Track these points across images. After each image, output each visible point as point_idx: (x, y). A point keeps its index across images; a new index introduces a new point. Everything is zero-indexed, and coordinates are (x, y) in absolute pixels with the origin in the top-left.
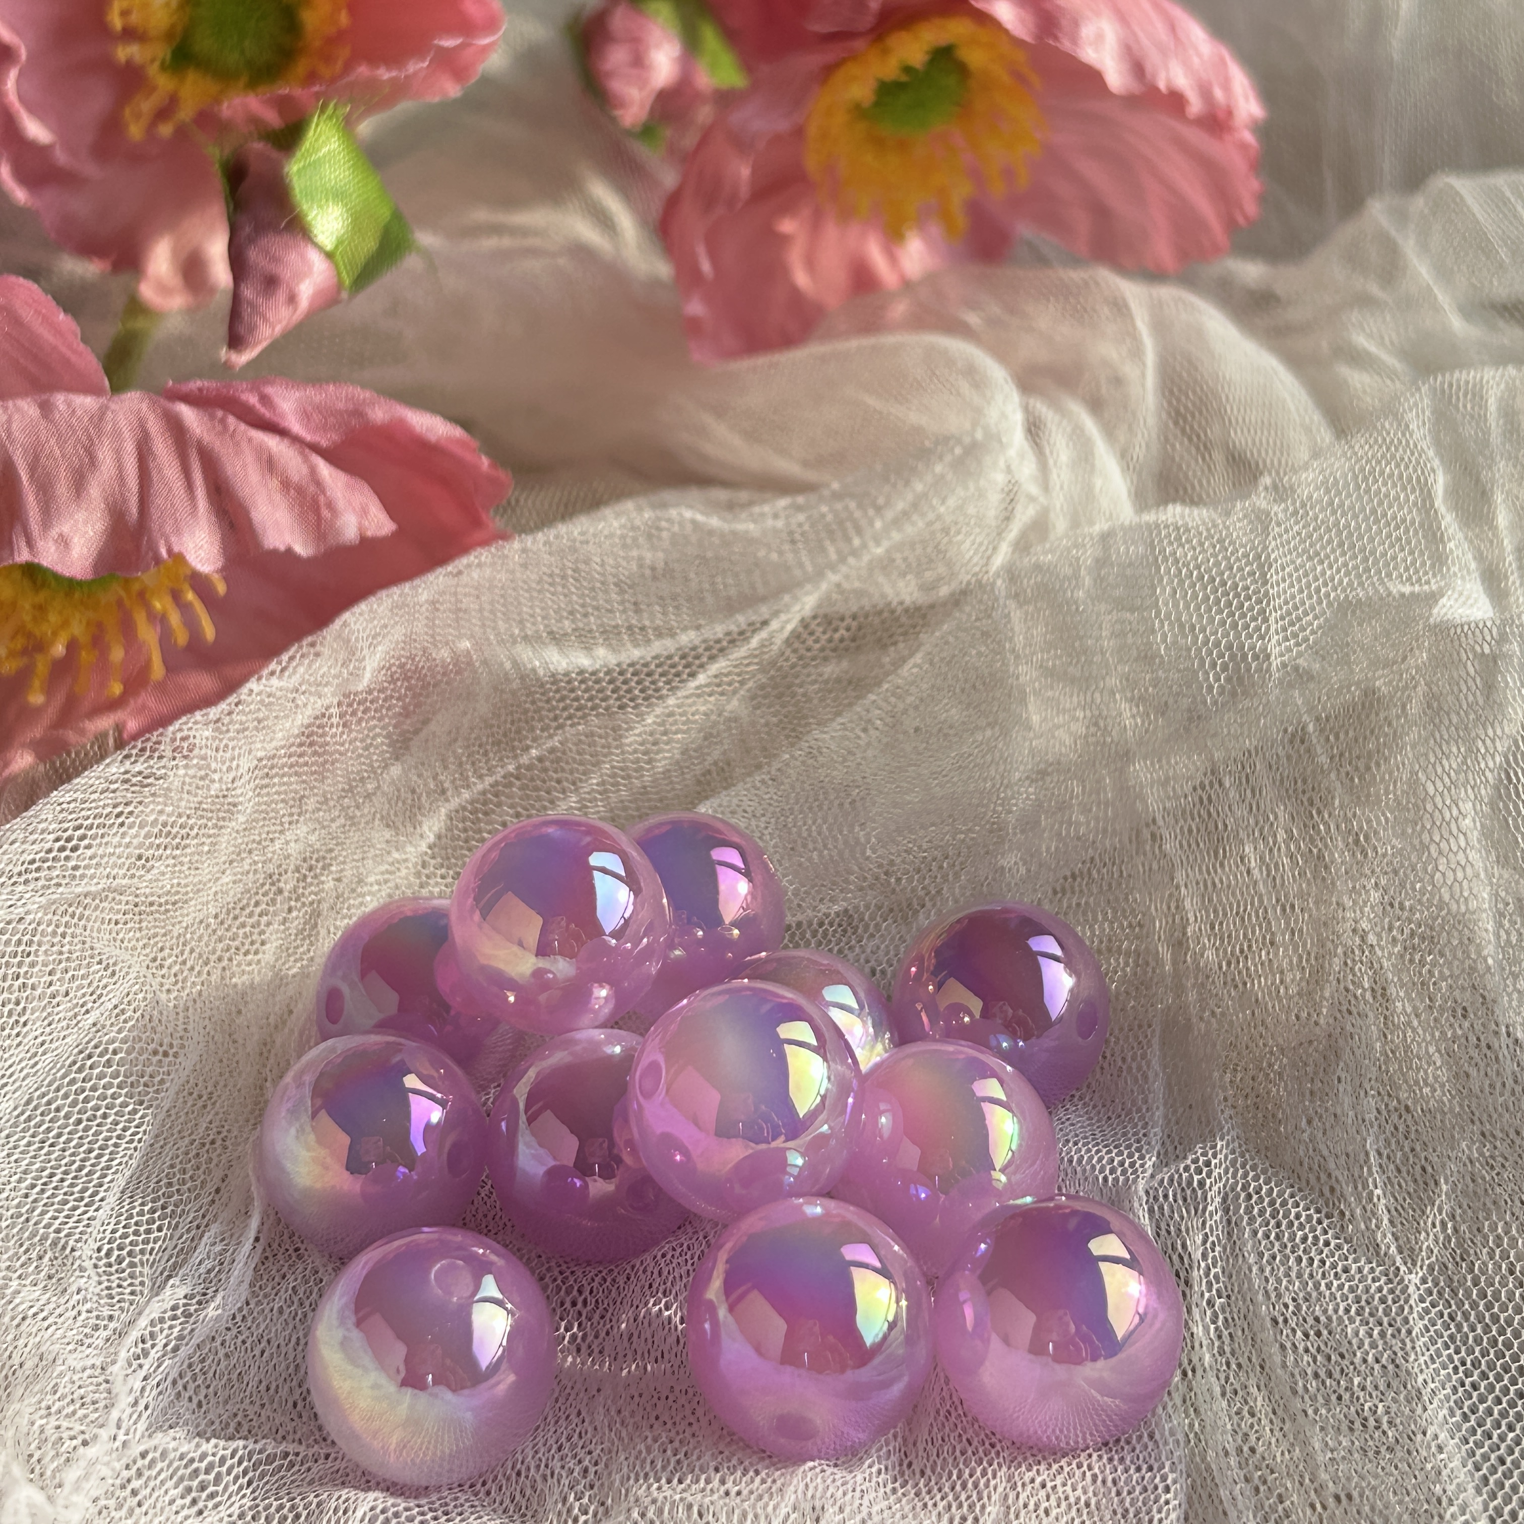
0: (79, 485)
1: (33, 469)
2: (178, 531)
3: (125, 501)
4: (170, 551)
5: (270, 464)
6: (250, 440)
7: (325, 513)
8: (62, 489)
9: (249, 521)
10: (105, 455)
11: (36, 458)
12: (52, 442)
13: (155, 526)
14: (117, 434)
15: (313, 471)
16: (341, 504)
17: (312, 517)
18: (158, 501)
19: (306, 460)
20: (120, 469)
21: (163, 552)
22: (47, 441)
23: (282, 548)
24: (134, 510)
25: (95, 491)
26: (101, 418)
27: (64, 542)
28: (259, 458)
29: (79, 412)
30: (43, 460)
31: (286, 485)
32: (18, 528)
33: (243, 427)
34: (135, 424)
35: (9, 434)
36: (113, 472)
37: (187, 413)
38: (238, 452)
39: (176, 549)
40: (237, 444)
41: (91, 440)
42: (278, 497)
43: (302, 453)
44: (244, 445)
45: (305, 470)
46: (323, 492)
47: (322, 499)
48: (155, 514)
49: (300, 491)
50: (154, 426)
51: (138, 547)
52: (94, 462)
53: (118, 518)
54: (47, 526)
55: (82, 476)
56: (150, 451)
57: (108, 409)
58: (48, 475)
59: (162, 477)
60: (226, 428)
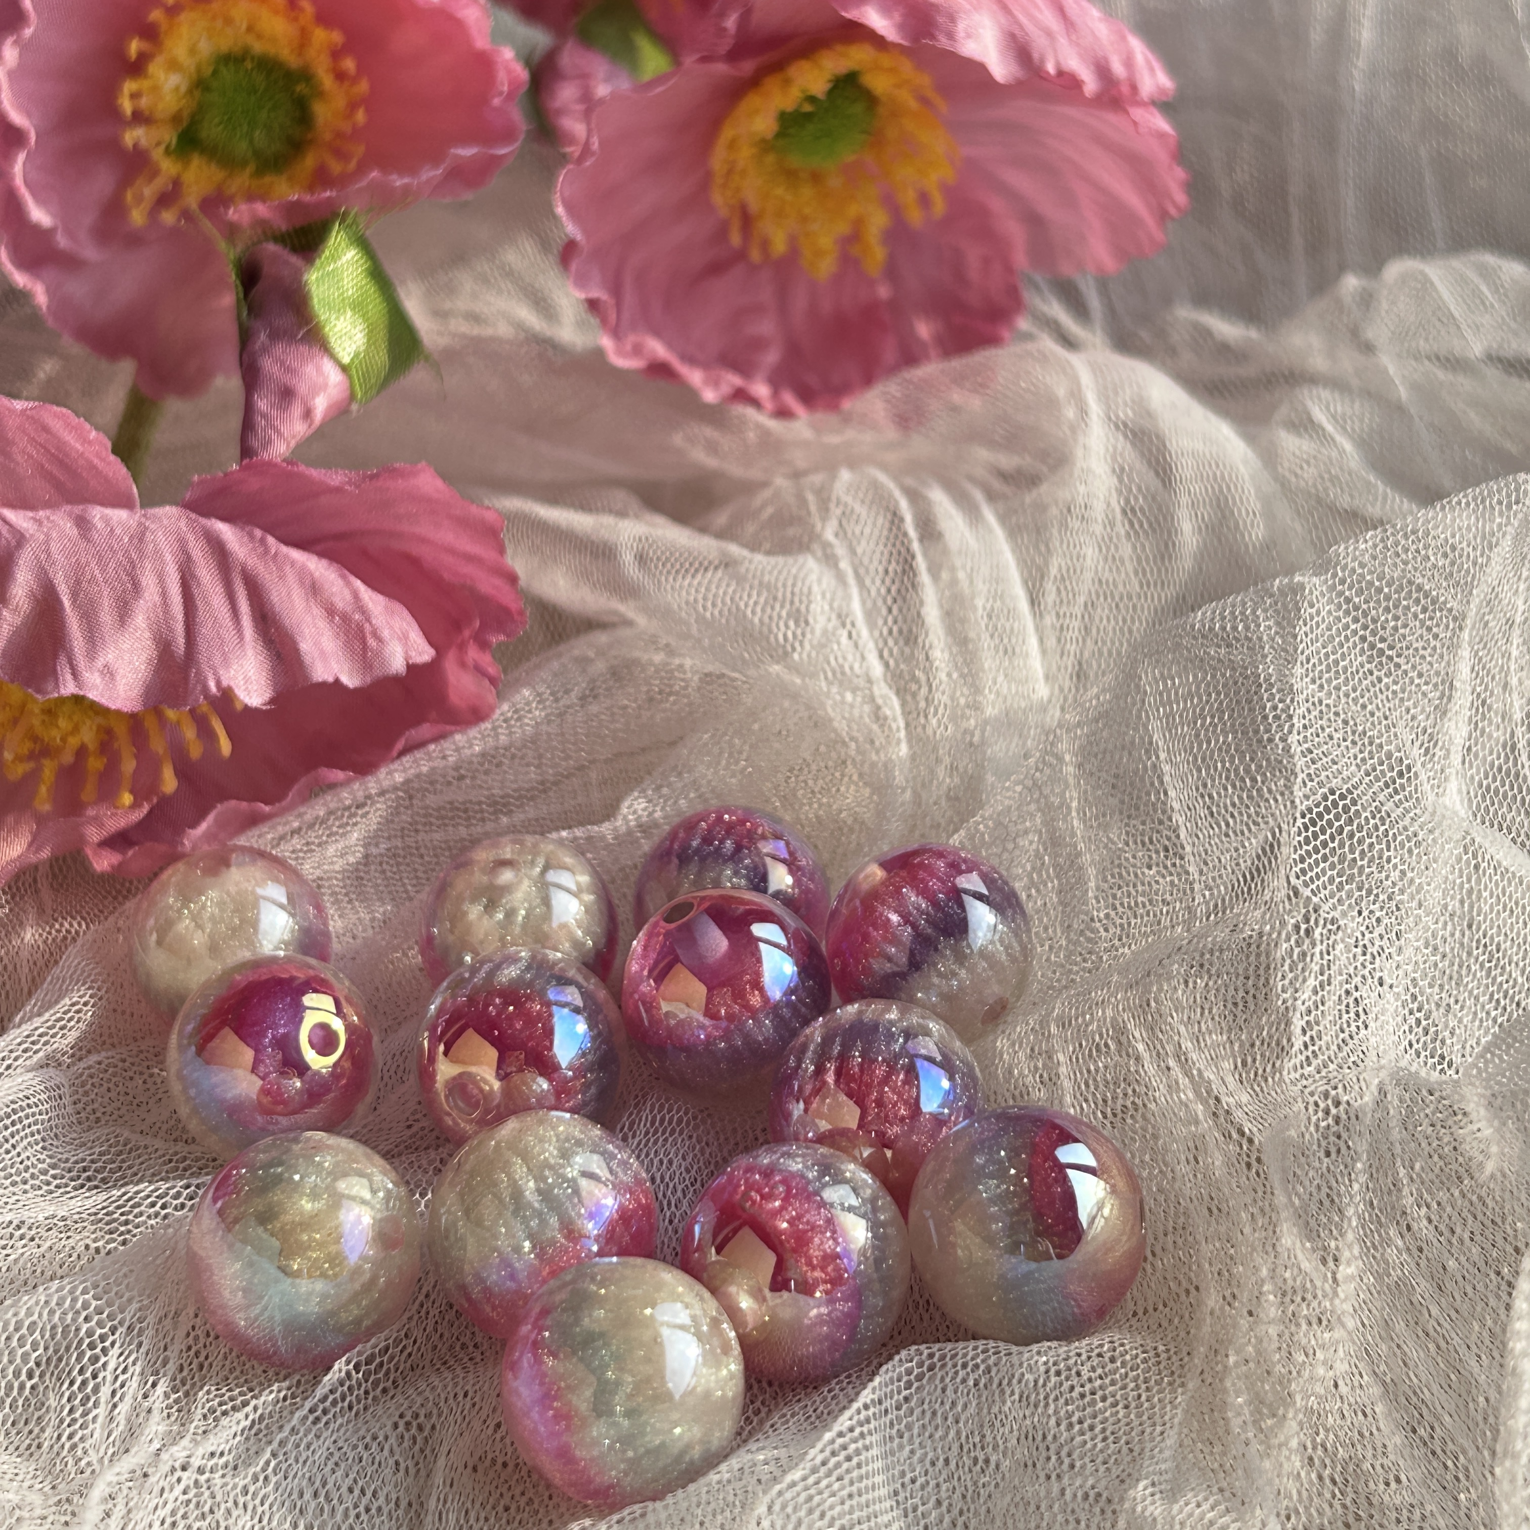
0: (124, 613)
1: (74, 596)
2: (226, 662)
3: (171, 630)
4: (218, 683)
5: (314, 589)
6: (293, 564)
7: (372, 642)
8: (106, 616)
9: (297, 651)
10: (149, 581)
11: (78, 582)
12: (94, 564)
13: (202, 658)
14: (158, 555)
15: (356, 596)
16: (386, 634)
17: (357, 645)
18: (205, 631)
19: (348, 584)
20: (164, 594)
21: (212, 685)
22: (88, 564)
23: (331, 679)
24: (181, 641)
25: (140, 620)
26: (141, 540)
27: (109, 673)
28: (302, 583)
29: (118, 531)
30: (85, 585)
31: (330, 611)
32: (63, 660)
33: (284, 549)
34: (176, 546)
35: (49, 555)
36: (157, 599)
37: (226, 531)
38: (281, 578)
39: (225, 683)
40: (280, 569)
41: (132, 562)
42: (322, 624)
43: (343, 577)
44: (288, 569)
45: (348, 596)
46: (368, 620)
47: (367, 625)
48: (202, 645)
49: (346, 619)
50: (198, 551)
51: (186, 678)
52: (136, 587)
53: (164, 647)
54: (92, 654)
55: (126, 603)
56: (193, 576)
57: (146, 528)
58: (92, 602)
59: (208, 603)
60: (267, 551)
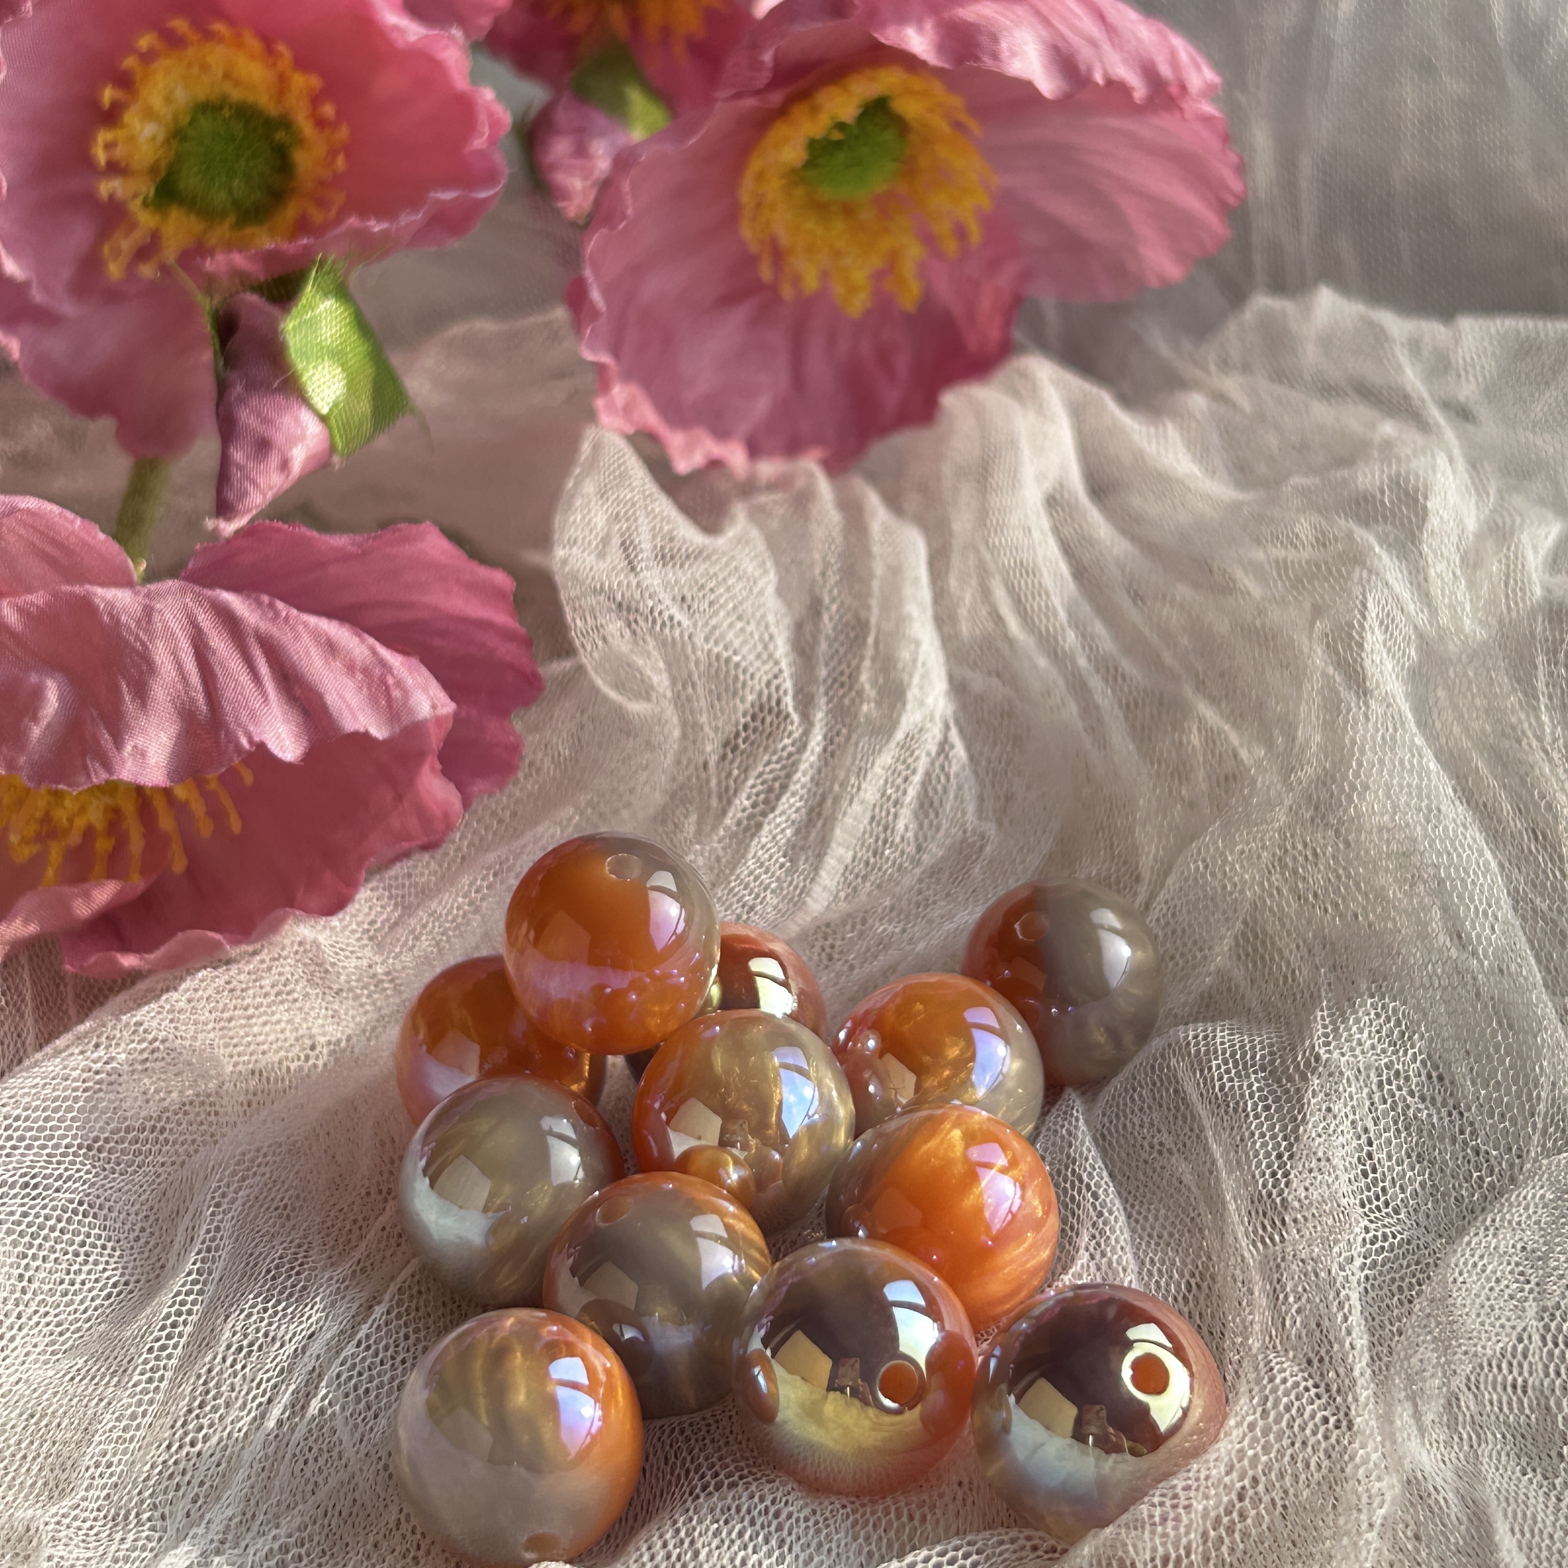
2: (255, 720)
3: (192, 700)
4: (250, 739)
5: (331, 648)
6: (306, 625)
7: (395, 693)
9: (324, 706)
10: (162, 659)
13: (230, 718)
14: (169, 633)
15: (376, 654)
16: (410, 685)
17: (382, 698)
18: (227, 694)
20: (181, 670)
21: (244, 742)
23: (359, 731)
24: (204, 707)
33: (294, 612)
34: (185, 622)
36: (175, 674)
37: (233, 600)
38: (297, 638)
39: (257, 739)
42: (344, 679)
43: (357, 635)
45: (365, 653)
46: (391, 674)
47: (389, 678)
48: (227, 707)
49: (366, 671)
50: (207, 622)
51: (217, 742)
52: (150, 666)
53: (187, 715)
56: (207, 647)
59: (225, 669)
60: (277, 614)
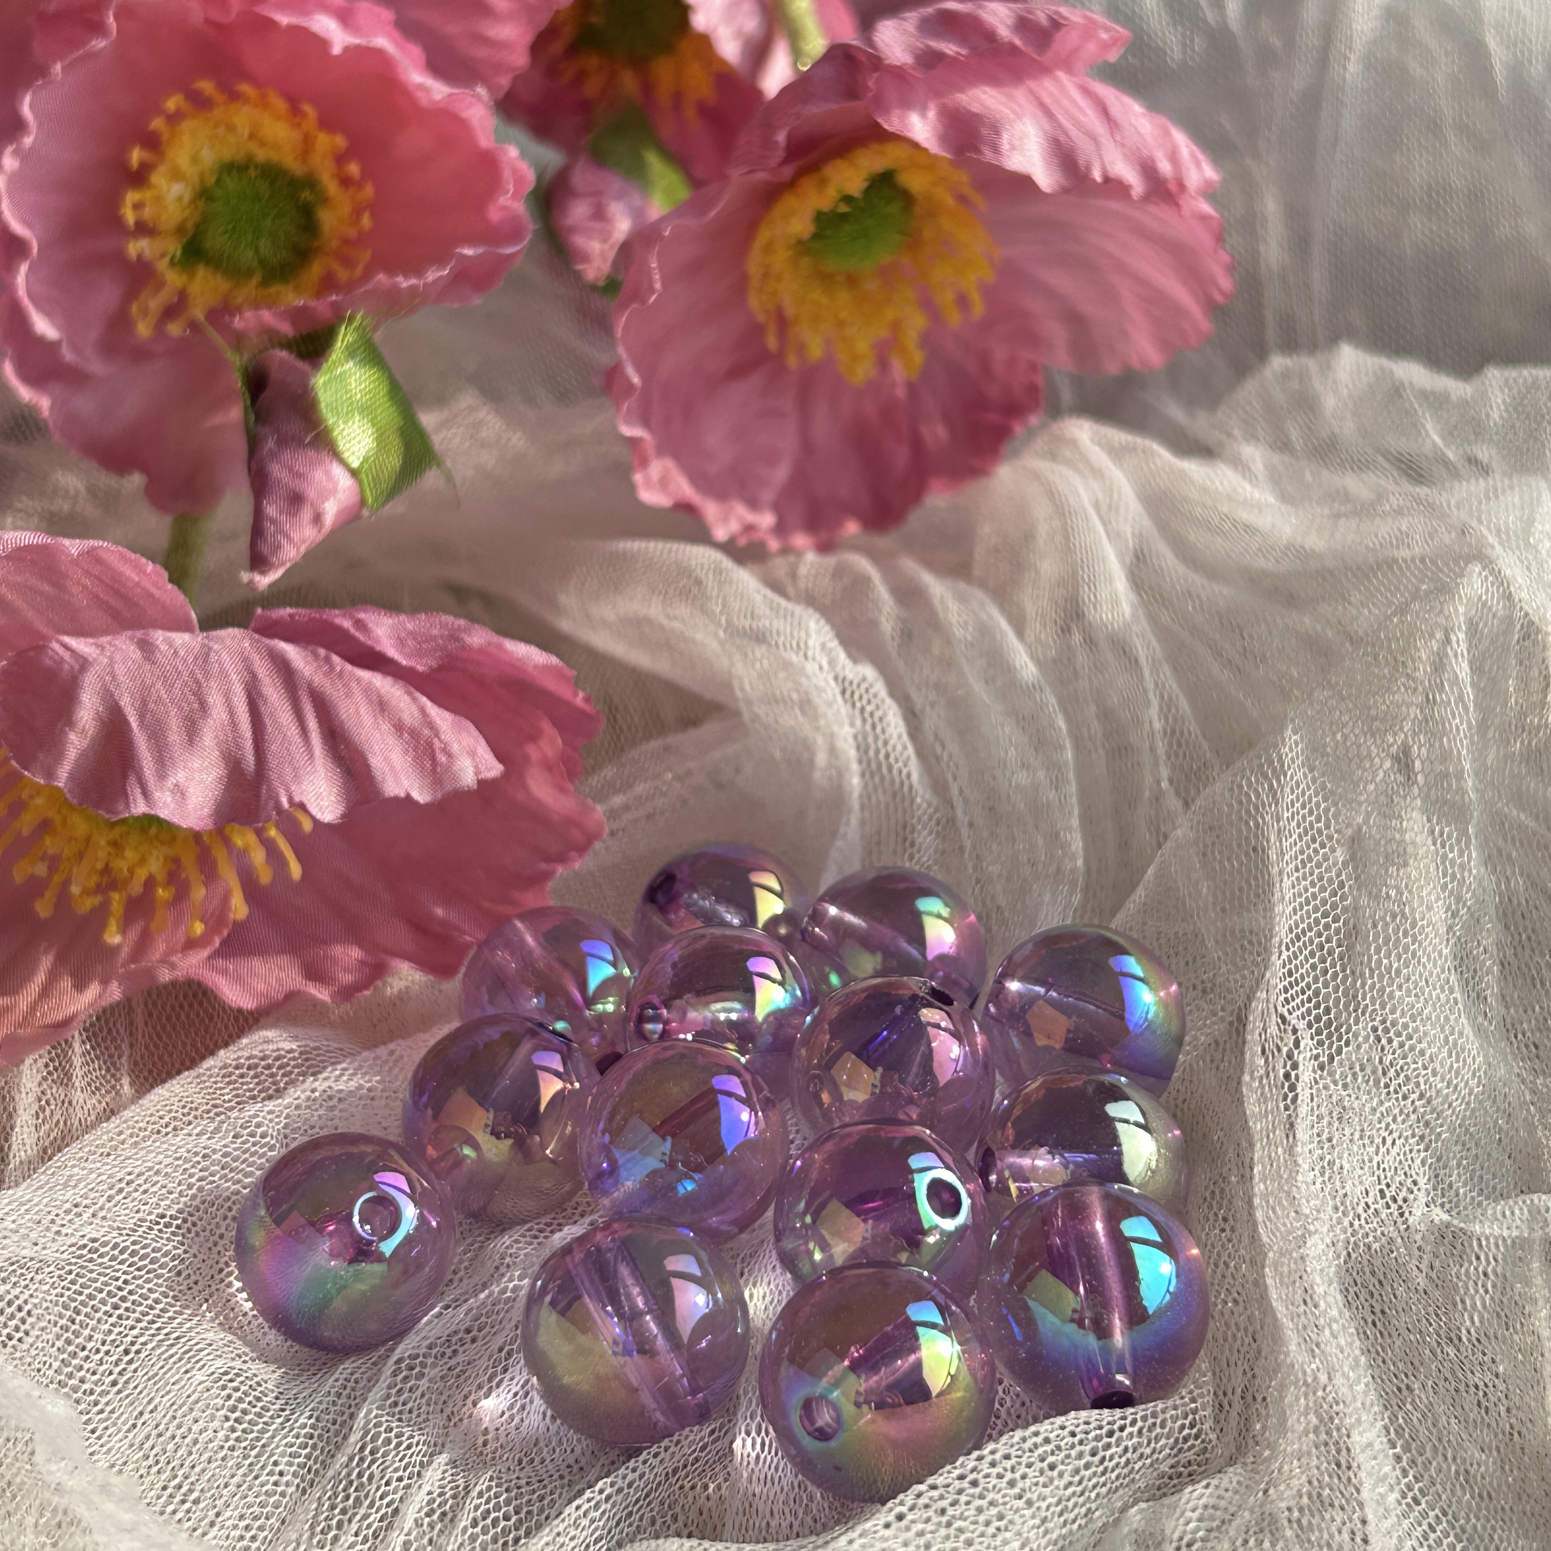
0: (192, 733)
1: (142, 716)
2: (297, 778)
3: (239, 747)
6: (358, 681)
7: (441, 757)
8: (174, 735)
9: (367, 767)
10: (215, 699)
11: (144, 703)
12: (159, 685)
13: (273, 775)
14: (224, 674)
16: (455, 747)
17: (427, 761)
18: (274, 748)
19: (414, 701)
20: (232, 713)
21: (284, 801)
22: (153, 685)
23: (402, 795)
24: (250, 758)
25: (209, 738)
26: (206, 661)
27: (180, 792)
28: (369, 700)
29: (182, 653)
30: (151, 706)
31: (398, 727)
32: (132, 780)
33: (348, 666)
34: (241, 665)
35: (114, 678)
36: (225, 716)
37: (290, 650)
38: (348, 695)
39: (297, 799)
41: (197, 682)
42: (391, 740)
43: (408, 692)
44: (353, 684)
45: (415, 712)
46: (437, 735)
47: (436, 741)
48: (272, 762)
49: (413, 734)
50: (263, 669)
51: (257, 796)
52: (204, 707)
53: (233, 766)
54: (162, 776)
55: (194, 723)
56: (260, 694)
57: (210, 649)
58: (158, 721)
59: (275, 722)
60: (332, 669)
